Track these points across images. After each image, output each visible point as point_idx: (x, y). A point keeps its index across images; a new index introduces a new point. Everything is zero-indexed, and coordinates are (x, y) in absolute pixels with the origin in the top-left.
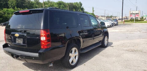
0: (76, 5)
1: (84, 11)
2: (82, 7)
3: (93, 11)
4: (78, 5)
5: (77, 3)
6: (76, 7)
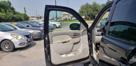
0: (4, 4)
1: (14, 11)
2: (11, 7)
3: (25, 11)
4: (6, 4)
5: (5, 2)
6: (5, 6)
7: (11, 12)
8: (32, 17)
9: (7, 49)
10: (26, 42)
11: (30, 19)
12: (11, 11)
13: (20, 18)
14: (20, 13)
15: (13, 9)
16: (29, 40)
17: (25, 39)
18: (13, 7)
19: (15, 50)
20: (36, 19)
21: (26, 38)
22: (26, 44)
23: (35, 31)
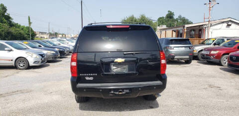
1: (10, 21)
2: (6, 14)
3: (30, 23)
7: (5, 23)
8: (40, 33)
9: (22, 66)
10: (41, 61)
11: (37, 36)
12: (6, 21)
13: (20, 33)
14: (20, 26)
15: (8, 18)
16: (43, 60)
17: (39, 58)
18: (9, 14)
19: (29, 67)
20: (48, 36)
21: (41, 57)
22: (40, 63)
23: (49, 52)
